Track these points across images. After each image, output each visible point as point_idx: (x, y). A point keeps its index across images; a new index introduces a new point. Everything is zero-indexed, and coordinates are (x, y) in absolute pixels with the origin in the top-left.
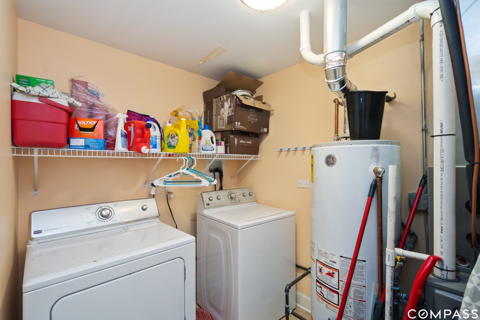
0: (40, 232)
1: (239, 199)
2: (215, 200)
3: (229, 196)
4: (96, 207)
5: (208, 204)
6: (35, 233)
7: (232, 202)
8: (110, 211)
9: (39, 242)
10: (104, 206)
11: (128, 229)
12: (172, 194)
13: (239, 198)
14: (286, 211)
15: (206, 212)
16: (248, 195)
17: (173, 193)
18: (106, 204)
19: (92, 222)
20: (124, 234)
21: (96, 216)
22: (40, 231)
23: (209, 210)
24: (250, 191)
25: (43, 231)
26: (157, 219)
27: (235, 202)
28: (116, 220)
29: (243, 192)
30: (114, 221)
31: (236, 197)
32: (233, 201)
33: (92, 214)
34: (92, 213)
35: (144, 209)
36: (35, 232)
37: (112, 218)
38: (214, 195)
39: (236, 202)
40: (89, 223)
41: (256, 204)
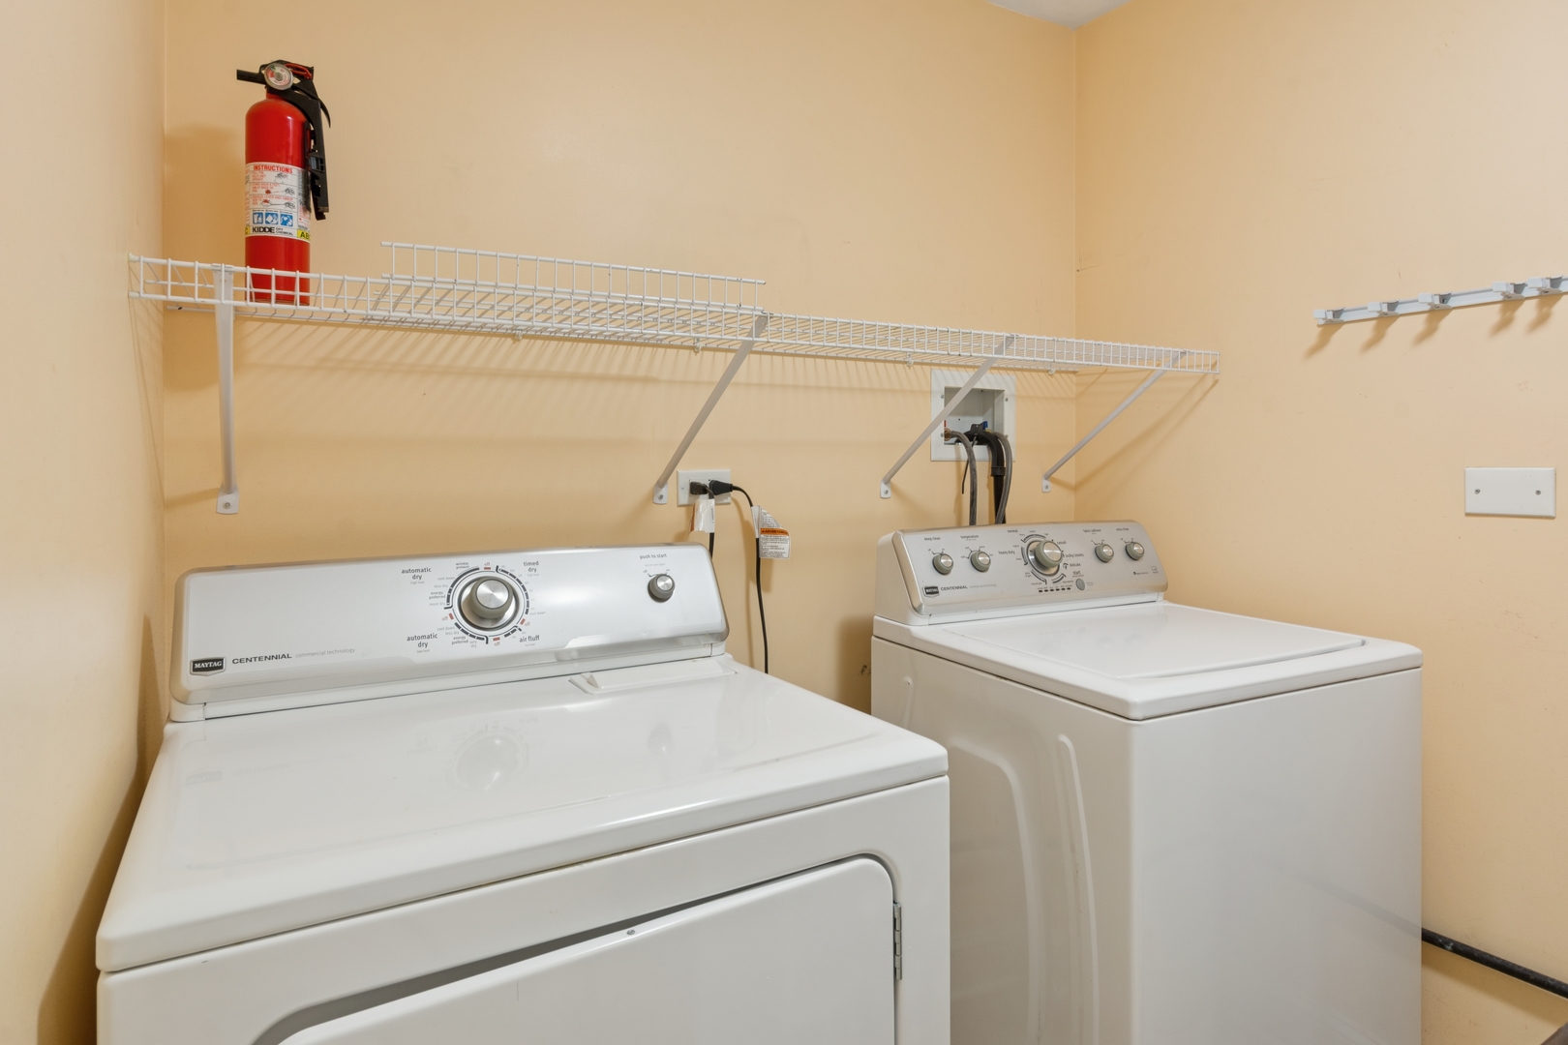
0: (215, 664)
1: (1077, 573)
2: (962, 571)
3: (1031, 557)
4: (445, 570)
5: (932, 591)
6: (195, 670)
7: (1043, 585)
8: (513, 593)
9: (213, 710)
10: (482, 569)
11: (592, 683)
12: (783, 537)
13: (1076, 569)
14: (1363, 643)
15: (922, 629)
16: (1120, 558)
17: (784, 532)
18: (495, 560)
19: (435, 636)
20: (572, 707)
21: (450, 611)
22: (216, 660)
23: (934, 620)
24: (1128, 537)
25: (227, 664)
26: (719, 648)
27: (1059, 585)
28: (538, 637)
29: (1098, 538)
30: (528, 642)
31: (1064, 560)
32: (1049, 579)
33: (434, 601)
34: (435, 596)
35: (658, 595)
36: (197, 666)
37: (519, 625)
38: (956, 545)
39: (1065, 585)
40: (422, 640)
41: (1161, 604)
